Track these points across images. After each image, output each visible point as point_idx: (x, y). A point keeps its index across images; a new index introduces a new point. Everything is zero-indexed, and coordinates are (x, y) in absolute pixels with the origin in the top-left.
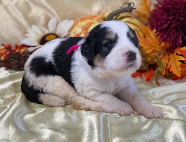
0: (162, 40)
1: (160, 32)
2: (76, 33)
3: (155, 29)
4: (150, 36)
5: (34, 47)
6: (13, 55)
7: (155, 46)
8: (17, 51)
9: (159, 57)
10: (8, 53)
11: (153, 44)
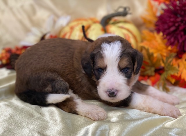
1: (167, 35)
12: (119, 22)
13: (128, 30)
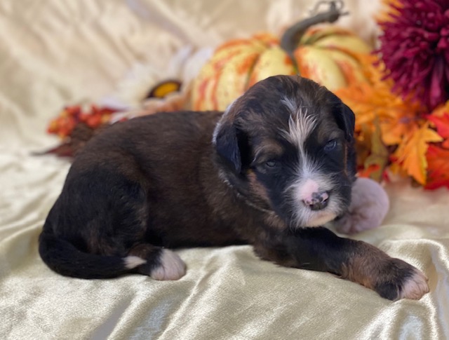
1: (392, 71)
3: (384, 63)
4: (373, 80)
12: (324, 36)
13: (346, 52)
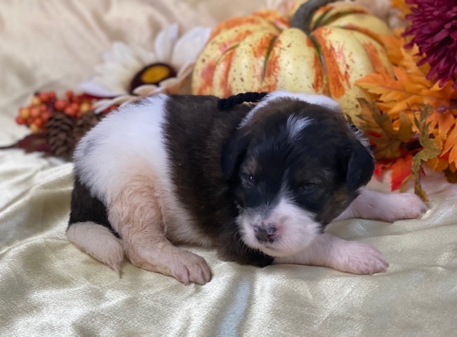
0: (436, 75)
1: (429, 54)
2: (208, 61)
3: (418, 45)
4: (405, 63)
5: (111, 98)
6: (57, 120)
7: (417, 92)
8: (70, 111)
9: (424, 121)
10: (46, 116)
11: (410, 87)
12: (340, 15)
